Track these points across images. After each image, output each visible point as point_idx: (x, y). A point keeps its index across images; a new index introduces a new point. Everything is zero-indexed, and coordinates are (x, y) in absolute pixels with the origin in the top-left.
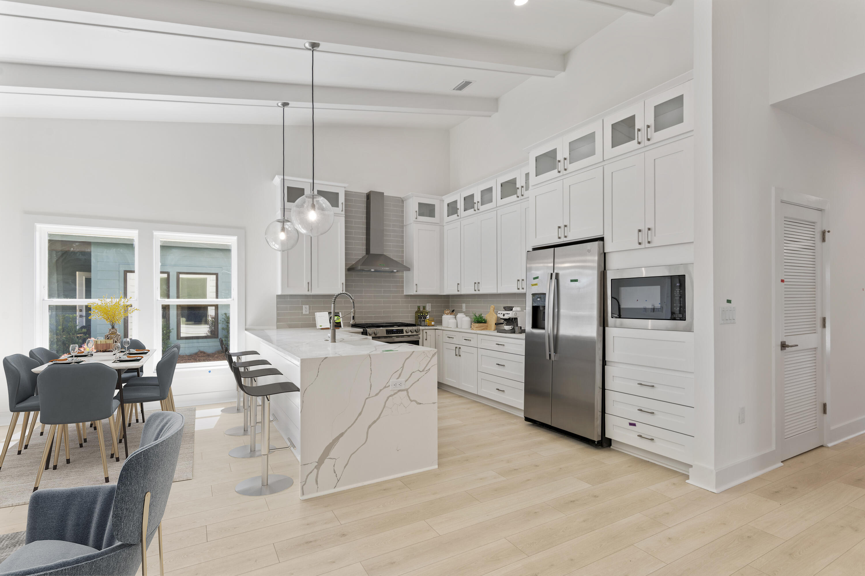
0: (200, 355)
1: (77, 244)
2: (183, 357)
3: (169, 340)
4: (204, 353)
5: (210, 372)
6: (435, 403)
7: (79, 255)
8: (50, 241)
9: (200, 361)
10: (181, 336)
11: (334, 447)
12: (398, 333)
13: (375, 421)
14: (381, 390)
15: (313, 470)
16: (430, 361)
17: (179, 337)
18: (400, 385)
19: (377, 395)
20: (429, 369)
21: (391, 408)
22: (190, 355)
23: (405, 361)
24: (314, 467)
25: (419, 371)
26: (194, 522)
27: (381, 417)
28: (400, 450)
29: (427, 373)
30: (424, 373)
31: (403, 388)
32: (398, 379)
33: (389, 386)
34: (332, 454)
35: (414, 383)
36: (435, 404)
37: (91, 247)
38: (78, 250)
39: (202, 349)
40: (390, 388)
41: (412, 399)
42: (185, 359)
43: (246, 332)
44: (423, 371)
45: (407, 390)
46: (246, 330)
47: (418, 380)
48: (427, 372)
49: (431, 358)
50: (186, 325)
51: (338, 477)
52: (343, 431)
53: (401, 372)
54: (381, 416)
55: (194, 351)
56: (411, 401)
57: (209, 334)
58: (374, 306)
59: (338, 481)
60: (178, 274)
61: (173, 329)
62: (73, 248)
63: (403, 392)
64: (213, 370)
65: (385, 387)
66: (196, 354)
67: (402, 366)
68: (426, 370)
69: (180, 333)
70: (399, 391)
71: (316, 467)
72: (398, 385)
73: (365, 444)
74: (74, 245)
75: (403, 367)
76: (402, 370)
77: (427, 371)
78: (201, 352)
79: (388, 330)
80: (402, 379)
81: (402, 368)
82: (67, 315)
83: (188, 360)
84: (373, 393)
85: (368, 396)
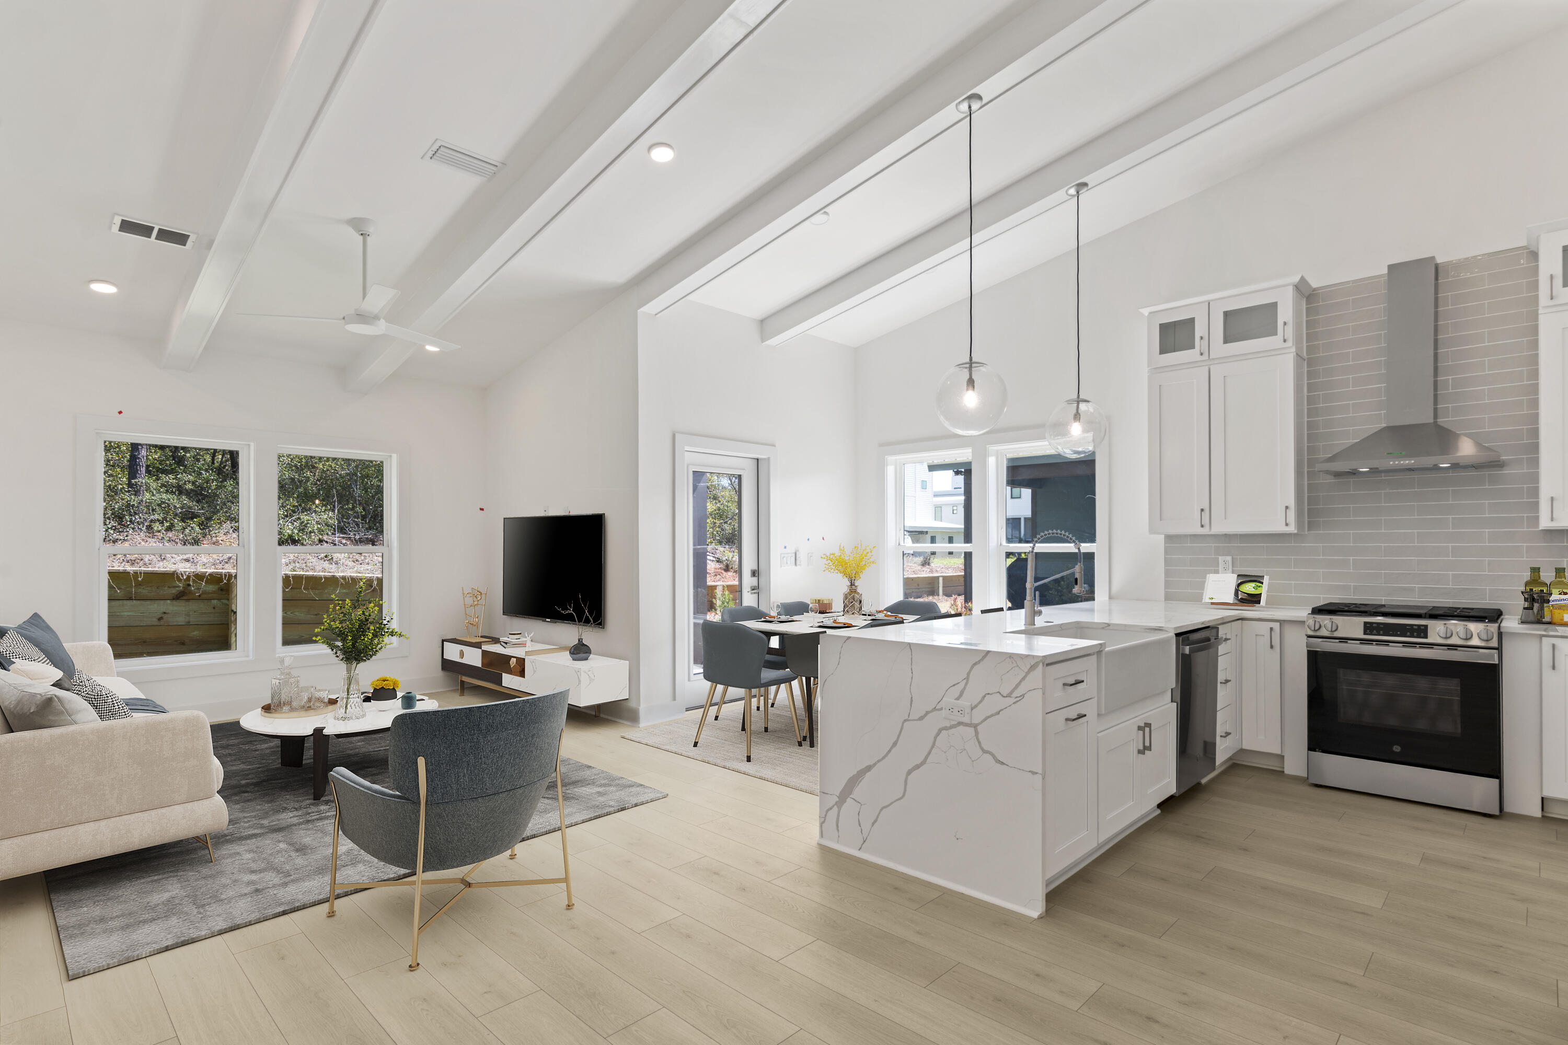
6: (1037, 773)
11: (859, 784)
12: (1408, 634)
13: (917, 765)
14: (927, 713)
15: (833, 806)
16: (1024, 679)
18: (961, 712)
19: (921, 718)
20: (1023, 696)
21: (945, 752)
23: (972, 667)
24: (834, 803)
25: (1000, 694)
27: (927, 762)
28: (962, 839)
29: (1019, 703)
30: (1010, 701)
31: (966, 719)
32: (958, 699)
33: (942, 709)
34: (857, 793)
35: (989, 717)
36: (1035, 775)
40: (944, 713)
41: (986, 748)
44: (1009, 696)
45: (975, 726)
47: (998, 713)
48: (1018, 701)
49: (1027, 673)
51: (863, 835)
52: (871, 763)
53: (965, 688)
54: (928, 760)
56: (985, 752)
58: (1418, 559)
59: (865, 841)
63: (968, 729)
65: (935, 709)
67: (965, 676)
68: (1014, 695)
70: (960, 724)
71: (836, 803)
72: (955, 711)
73: (902, 800)
75: (967, 678)
76: (966, 684)
77: (1018, 699)
79: (1372, 623)
80: (965, 703)
81: (965, 681)
84: (916, 714)
85: (907, 718)
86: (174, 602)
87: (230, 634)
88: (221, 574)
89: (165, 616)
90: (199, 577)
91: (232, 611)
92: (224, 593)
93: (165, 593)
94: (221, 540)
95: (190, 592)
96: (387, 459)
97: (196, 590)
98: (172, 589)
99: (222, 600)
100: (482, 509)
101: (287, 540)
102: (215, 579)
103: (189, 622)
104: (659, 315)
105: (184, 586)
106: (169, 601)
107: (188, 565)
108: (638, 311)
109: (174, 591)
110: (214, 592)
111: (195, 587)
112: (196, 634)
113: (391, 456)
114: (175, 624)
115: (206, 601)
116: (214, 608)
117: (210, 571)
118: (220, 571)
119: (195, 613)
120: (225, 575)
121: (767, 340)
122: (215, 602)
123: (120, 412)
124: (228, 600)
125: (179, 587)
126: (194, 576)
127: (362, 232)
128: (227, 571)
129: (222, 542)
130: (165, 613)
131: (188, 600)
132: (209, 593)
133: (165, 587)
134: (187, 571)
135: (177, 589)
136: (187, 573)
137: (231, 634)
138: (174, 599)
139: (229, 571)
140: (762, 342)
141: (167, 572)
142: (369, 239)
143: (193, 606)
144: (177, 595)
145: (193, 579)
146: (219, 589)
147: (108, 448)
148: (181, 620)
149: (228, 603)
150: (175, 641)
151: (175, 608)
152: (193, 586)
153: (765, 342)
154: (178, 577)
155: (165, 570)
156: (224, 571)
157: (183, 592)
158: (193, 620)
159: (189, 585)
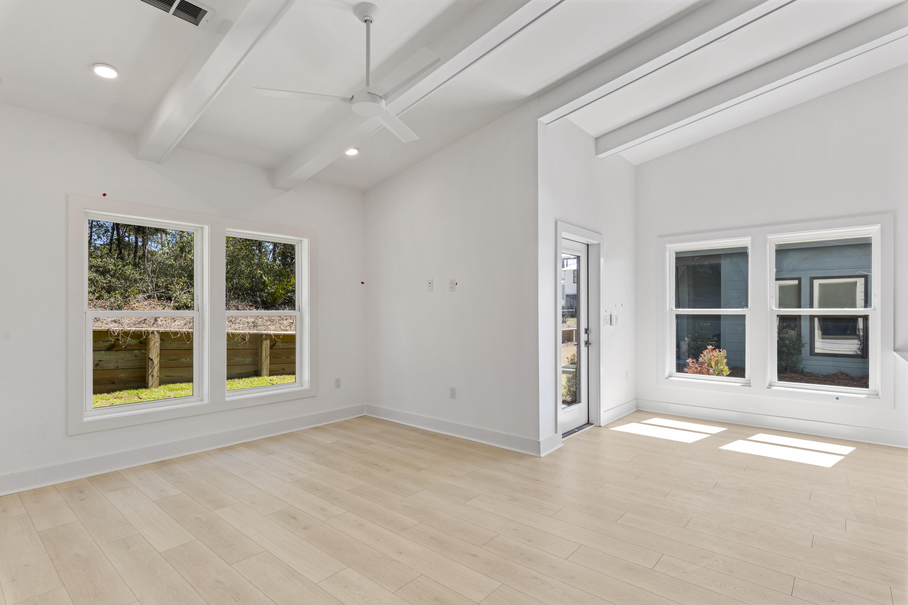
0: (840, 377)
1: (697, 258)
2: (817, 377)
3: (801, 355)
4: (847, 375)
5: (837, 398)
7: (699, 268)
8: (676, 258)
9: (839, 384)
10: (816, 352)
17: (812, 353)
22: (828, 376)
26: (781, 565)
37: (721, 259)
38: (697, 264)
39: (844, 370)
42: (819, 380)
43: (895, 353)
46: (895, 350)
50: (822, 339)
55: (832, 371)
57: (859, 353)
60: (812, 279)
61: (806, 343)
62: (694, 262)
64: (842, 397)
66: (835, 375)
69: (814, 348)
74: (695, 260)
78: (842, 374)
82: (702, 324)
83: (823, 381)
86: (107, 353)
87: (147, 376)
88: (141, 332)
89: (100, 363)
90: (126, 334)
91: (150, 358)
92: (143, 345)
93: (100, 346)
94: (136, 307)
95: (119, 345)
96: (298, 243)
97: (123, 344)
98: (106, 343)
99: (141, 351)
100: (363, 283)
101: (183, 307)
102: (137, 335)
103: (118, 367)
104: (549, 125)
105: (115, 341)
106: (103, 352)
107: (116, 325)
108: (538, 119)
109: (107, 344)
110: (135, 345)
111: (122, 341)
112: (123, 375)
113: (301, 241)
114: (108, 368)
115: (130, 351)
116: (136, 356)
117: (134, 329)
118: (141, 329)
119: (122, 360)
120: (145, 332)
121: (599, 154)
122: (137, 351)
123: (104, 195)
124: (146, 350)
125: (110, 341)
126: (122, 333)
127: (366, 18)
128: (146, 329)
129: (137, 308)
130: (100, 361)
131: (117, 351)
132: (132, 346)
133: (100, 341)
134: (117, 329)
135: (109, 342)
136: (117, 331)
137: (149, 375)
138: (107, 350)
139: (147, 329)
140: (596, 155)
141: (103, 330)
142: (372, 26)
143: (121, 355)
144: (109, 348)
145: (122, 335)
146: (139, 343)
147: (92, 225)
148: (112, 366)
149: (146, 353)
150: (108, 381)
151: (108, 357)
152: (121, 341)
153: (598, 155)
154: (111, 334)
155: (101, 328)
156: (143, 329)
157: (114, 344)
158: (120, 365)
159: (118, 340)
